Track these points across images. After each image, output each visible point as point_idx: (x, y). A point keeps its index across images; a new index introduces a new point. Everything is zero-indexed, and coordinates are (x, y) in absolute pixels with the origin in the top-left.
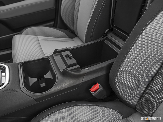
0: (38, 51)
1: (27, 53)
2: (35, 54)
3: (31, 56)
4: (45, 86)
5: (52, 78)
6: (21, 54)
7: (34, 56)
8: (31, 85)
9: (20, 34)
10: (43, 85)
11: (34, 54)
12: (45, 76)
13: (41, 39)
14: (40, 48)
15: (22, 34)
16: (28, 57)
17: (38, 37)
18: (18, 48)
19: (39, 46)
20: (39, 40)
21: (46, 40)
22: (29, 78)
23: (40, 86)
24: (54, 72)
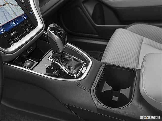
0: (134, 56)
1: (120, 54)
2: (128, 59)
3: (122, 59)
4: (117, 100)
5: (128, 97)
6: (113, 53)
7: (126, 60)
8: (102, 91)
9: (125, 29)
10: (115, 98)
11: (126, 58)
12: (122, 90)
13: (145, 43)
14: (137, 54)
15: (128, 29)
16: (118, 59)
17: (144, 38)
18: (114, 45)
19: (138, 51)
20: (143, 42)
21: (152, 46)
22: (105, 82)
23: (112, 98)
24: (133, 92)
